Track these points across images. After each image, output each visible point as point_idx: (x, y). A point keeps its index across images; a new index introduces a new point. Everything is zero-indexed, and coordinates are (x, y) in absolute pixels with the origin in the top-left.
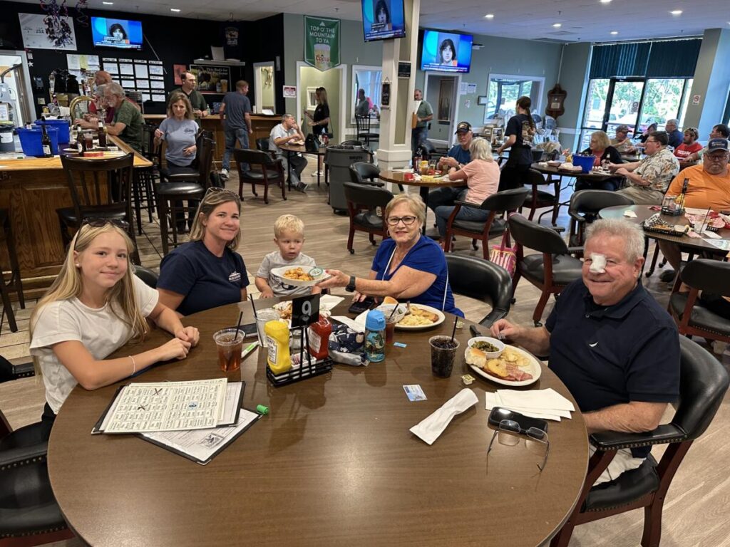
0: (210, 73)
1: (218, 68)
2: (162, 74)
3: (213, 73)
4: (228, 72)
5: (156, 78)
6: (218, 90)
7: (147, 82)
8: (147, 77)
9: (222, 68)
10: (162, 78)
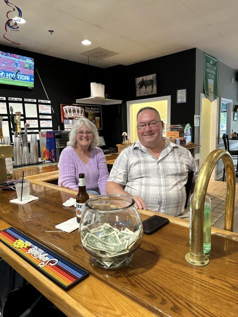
1: (93, 107)
2: (50, 113)
3: (90, 112)
4: (100, 110)
5: (45, 117)
7: (37, 121)
8: (36, 116)
9: (96, 107)
10: (50, 117)
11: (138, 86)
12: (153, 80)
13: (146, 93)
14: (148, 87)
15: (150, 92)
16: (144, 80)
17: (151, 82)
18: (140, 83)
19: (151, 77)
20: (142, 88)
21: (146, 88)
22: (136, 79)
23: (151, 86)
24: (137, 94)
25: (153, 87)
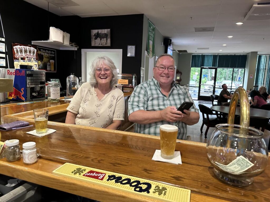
0: (43, 54)
1: (48, 50)
3: (45, 54)
4: (55, 54)
6: (48, 69)
9: (51, 51)
11: (93, 37)
12: (107, 34)
13: (101, 44)
14: (102, 39)
15: (105, 44)
16: (99, 32)
17: (106, 36)
18: (95, 35)
19: (105, 31)
20: (97, 39)
21: (101, 40)
22: (91, 30)
23: (105, 39)
24: (92, 44)
25: (107, 40)
